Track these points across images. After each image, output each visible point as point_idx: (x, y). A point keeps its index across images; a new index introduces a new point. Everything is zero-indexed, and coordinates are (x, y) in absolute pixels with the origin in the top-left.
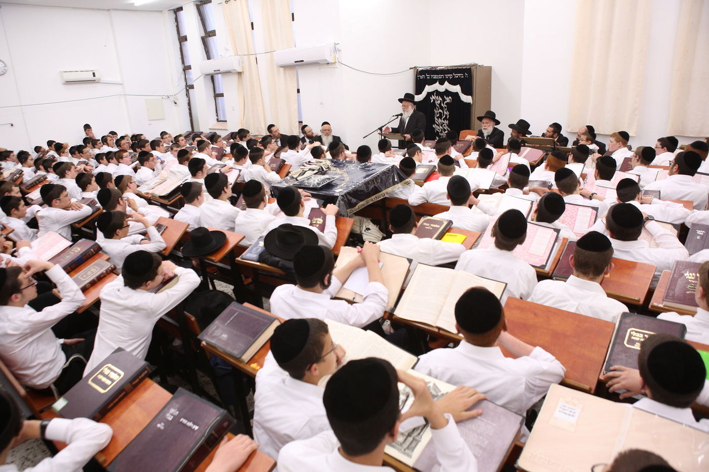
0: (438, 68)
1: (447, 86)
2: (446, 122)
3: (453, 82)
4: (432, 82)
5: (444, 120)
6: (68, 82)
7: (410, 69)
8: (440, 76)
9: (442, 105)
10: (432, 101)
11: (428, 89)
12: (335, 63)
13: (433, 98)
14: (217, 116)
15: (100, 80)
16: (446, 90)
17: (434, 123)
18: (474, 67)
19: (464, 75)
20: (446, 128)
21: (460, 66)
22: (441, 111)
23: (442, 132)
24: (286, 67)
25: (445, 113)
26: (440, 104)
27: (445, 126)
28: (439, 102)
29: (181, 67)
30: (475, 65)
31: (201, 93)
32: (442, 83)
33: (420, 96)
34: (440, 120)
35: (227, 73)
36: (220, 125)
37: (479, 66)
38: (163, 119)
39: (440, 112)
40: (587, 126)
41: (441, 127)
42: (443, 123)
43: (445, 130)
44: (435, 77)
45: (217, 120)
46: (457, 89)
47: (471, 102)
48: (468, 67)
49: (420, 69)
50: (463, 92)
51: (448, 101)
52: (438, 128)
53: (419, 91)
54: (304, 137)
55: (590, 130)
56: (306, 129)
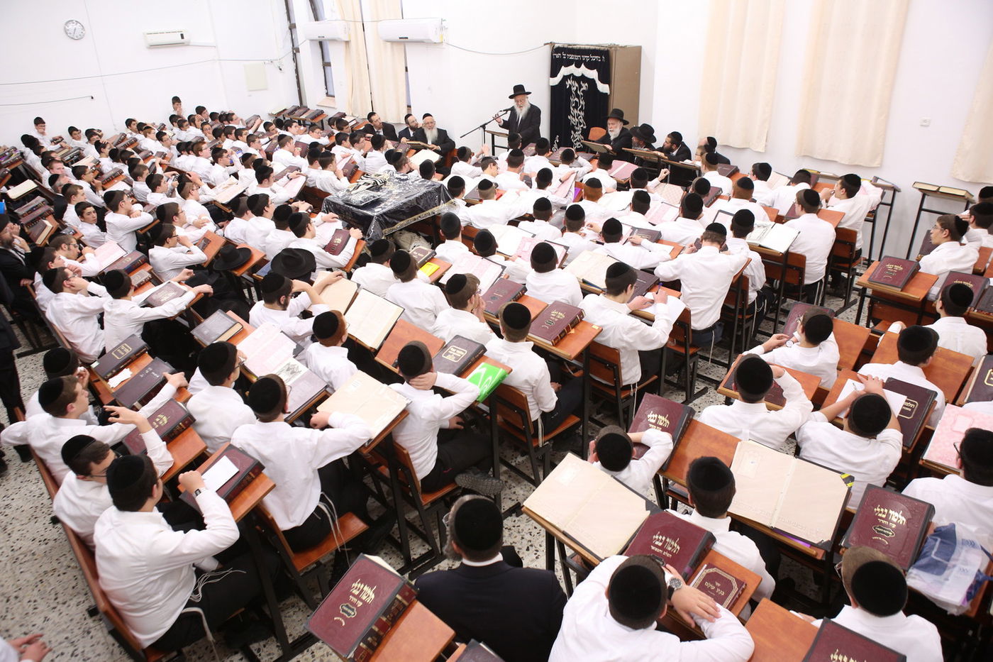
0: (578, 46)
1: (583, 71)
2: (582, 114)
3: (590, 66)
4: (568, 63)
5: (580, 111)
6: (153, 46)
7: (545, 44)
8: (577, 57)
9: (578, 92)
10: (568, 87)
11: (564, 71)
12: (442, 43)
13: (569, 82)
14: (326, 89)
15: (189, 42)
16: (583, 75)
17: (570, 114)
18: (613, 49)
19: (601, 59)
20: (582, 121)
21: (596, 46)
22: (577, 100)
23: (577, 126)
24: (392, 42)
25: (581, 102)
26: (576, 91)
27: (581, 118)
28: (575, 88)
29: (287, 25)
30: (616, 47)
31: (309, 58)
32: (578, 66)
33: (555, 79)
34: (575, 111)
35: (333, 40)
36: (328, 102)
37: (621, 47)
38: (266, 89)
40: (708, 138)
41: (577, 120)
42: (579, 115)
43: (581, 124)
44: (572, 57)
45: (327, 94)
46: (593, 74)
47: (608, 92)
48: (606, 49)
49: (556, 46)
50: (599, 80)
51: (584, 88)
52: (574, 121)
53: (554, 74)
54: (407, 128)
55: (712, 142)
56: (409, 118)
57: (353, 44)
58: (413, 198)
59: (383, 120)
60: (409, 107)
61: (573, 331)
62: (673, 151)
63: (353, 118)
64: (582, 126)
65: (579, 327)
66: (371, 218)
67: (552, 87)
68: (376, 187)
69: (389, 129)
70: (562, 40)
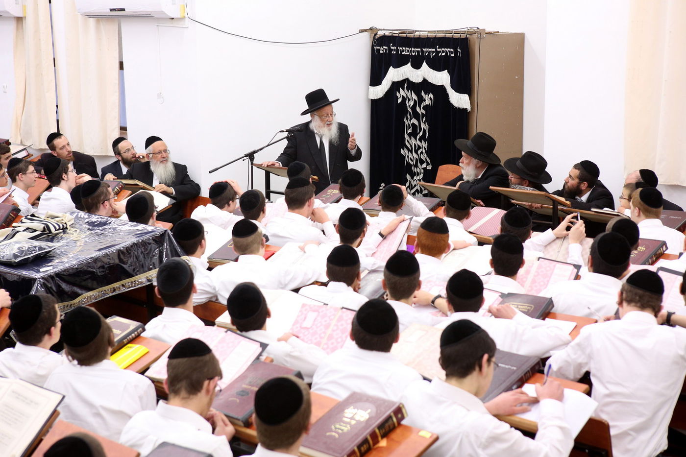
0: (417, 33)
1: (425, 73)
2: (424, 145)
3: (437, 65)
4: (400, 62)
5: (420, 140)
7: (362, 31)
8: (415, 51)
9: (418, 109)
10: (400, 100)
11: (394, 75)
12: (183, 18)
13: (402, 93)
16: (425, 80)
17: (403, 146)
18: (475, 36)
20: (424, 157)
21: (447, 32)
22: (415, 121)
23: (416, 166)
24: (99, 17)
25: (423, 126)
26: (414, 108)
27: (422, 153)
28: (412, 103)
30: (479, 33)
32: (417, 66)
33: (378, 88)
34: (413, 141)
37: (490, 33)
39: (413, 124)
40: (643, 172)
41: (415, 156)
42: (419, 148)
43: (422, 162)
44: (406, 51)
46: (442, 78)
47: (469, 108)
48: (464, 36)
49: (380, 33)
50: (453, 87)
51: (428, 102)
52: (410, 157)
53: (376, 79)
54: (117, 163)
55: (648, 179)
56: (121, 145)
57: (29, 23)
58: (113, 249)
59: (74, 148)
60: (123, 129)
61: (383, 443)
62: (580, 193)
63: (22, 148)
64: (424, 165)
65: (395, 435)
66: (31, 282)
67: (372, 100)
68: (47, 234)
69: (84, 163)
70: (389, 25)
